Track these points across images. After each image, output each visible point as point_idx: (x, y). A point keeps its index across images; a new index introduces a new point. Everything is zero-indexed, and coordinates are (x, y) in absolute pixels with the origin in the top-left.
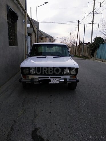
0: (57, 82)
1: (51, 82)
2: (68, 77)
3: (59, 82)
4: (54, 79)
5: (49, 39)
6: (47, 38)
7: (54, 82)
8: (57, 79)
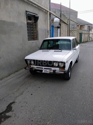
0: (47, 73)
1: (43, 72)
2: (57, 69)
3: (49, 73)
4: (46, 70)
5: (88, 27)
6: (86, 26)
7: (46, 72)
8: (48, 70)
